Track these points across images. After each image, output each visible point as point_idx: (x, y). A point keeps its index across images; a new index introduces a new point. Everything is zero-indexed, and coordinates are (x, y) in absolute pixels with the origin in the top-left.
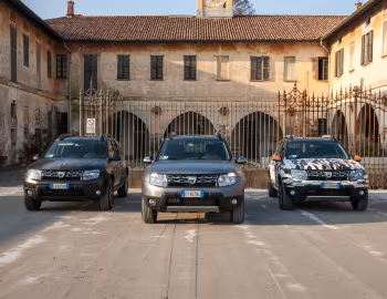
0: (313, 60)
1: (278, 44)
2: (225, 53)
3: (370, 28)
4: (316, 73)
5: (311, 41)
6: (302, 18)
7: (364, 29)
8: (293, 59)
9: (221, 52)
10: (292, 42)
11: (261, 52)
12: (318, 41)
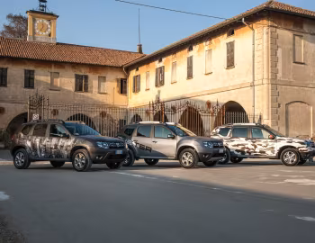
0: (117, 80)
1: (95, 68)
2: (57, 70)
3: (161, 64)
4: (119, 89)
5: (117, 67)
6: (106, 50)
7: (157, 64)
8: (104, 79)
9: (54, 70)
10: (104, 67)
11: (83, 72)
12: (121, 67)
